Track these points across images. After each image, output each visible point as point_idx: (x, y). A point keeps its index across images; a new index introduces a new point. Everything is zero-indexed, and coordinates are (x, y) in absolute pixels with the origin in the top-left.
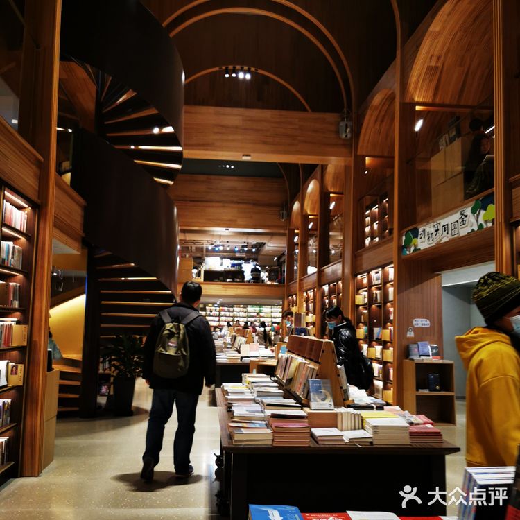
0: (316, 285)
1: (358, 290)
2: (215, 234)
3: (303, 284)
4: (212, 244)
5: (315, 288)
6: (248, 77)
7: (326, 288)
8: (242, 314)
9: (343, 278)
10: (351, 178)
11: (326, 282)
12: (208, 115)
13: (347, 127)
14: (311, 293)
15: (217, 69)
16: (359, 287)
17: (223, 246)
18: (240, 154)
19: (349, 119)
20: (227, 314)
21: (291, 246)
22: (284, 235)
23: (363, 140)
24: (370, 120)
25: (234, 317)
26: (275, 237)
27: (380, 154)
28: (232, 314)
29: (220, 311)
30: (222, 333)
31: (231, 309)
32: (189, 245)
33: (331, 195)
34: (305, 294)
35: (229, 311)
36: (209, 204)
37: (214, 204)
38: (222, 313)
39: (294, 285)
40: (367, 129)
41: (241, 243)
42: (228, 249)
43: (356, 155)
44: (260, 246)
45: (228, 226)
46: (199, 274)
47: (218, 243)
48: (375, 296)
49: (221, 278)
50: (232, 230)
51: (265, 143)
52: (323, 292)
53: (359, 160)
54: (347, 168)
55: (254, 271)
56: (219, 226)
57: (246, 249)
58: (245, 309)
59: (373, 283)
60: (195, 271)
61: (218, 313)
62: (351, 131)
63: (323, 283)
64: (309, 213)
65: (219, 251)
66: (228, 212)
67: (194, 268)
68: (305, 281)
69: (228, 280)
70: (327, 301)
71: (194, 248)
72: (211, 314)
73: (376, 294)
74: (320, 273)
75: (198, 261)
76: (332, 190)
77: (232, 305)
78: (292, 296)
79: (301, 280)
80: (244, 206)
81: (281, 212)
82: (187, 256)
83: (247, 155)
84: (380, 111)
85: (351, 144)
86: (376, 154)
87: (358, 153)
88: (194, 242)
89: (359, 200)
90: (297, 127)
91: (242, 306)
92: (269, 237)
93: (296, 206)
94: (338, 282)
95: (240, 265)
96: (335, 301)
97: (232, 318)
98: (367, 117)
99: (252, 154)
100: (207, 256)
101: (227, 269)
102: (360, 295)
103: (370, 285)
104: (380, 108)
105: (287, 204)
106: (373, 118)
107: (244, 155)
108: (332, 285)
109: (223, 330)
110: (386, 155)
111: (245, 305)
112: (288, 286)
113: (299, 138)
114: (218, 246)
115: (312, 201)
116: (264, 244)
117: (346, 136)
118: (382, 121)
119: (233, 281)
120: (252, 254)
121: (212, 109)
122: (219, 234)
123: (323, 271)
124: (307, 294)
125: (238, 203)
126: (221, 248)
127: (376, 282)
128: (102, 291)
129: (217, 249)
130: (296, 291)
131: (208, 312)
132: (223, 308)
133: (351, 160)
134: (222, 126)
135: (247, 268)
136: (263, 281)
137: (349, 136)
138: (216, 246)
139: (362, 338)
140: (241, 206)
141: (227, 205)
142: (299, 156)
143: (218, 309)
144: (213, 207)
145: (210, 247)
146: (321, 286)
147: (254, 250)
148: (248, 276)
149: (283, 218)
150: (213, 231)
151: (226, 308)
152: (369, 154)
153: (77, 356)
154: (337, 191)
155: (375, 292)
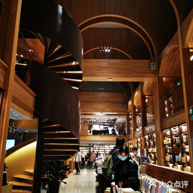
0: (142, 136)
1: (164, 137)
2: (97, 115)
3: (135, 135)
4: (95, 120)
5: (141, 137)
6: (109, 51)
7: (147, 137)
8: (108, 148)
9: (156, 132)
10: (156, 87)
11: (147, 134)
12: (93, 62)
13: (154, 65)
14: (139, 139)
15: (97, 48)
16: (165, 136)
17: (100, 120)
18: (107, 78)
19: (154, 61)
20: (102, 148)
21: (129, 119)
22: (125, 115)
23: (162, 70)
24: (164, 61)
25: (105, 150)
26: (121, 116)
27: (169, 76)
28: (104, 149)
29: (99, 147)
30: (101, 157)
31: (104, 146)
32: (86, 120)
33: (146, 96)
34: (136, 140)
35: (103, 147)
36: (94, 103)
37: (96, 103)
38: (100, 148)
39: (131, 136)
40: (163, 65)
41: (107, 119)
42: (102, 121)
43: (158, 77)
44: (115, 120)
45: (102, 112)
46: (90, 132)
47: (98, 119)
48: (174, 140)
49: (99, 133)
50: (103, 113)
51: (118, 73)
52: (145, 139)
53: (160, 79)
54: (154, 83)
55: (113, 130)
56: (98, 112)
57: (109, 121)
58: (109, 147)
59: (173, 134)
60: (89, 131)
61: (98, 148)
62: (156, 66)
63: (145, 134)
64: (136, 105)
65: (98, 122)
66: (102, 106)
67: (88, 130)
68: (136, 134)
69: (102, 134)
70: (147, 143)
71: (88, 122)
72: (96, 148)
73: (175, 139)
74: (143, 130)
75: (90, 127)
76: (146, 94)
77: (104, 145)
78: (130, 140)
79: (134, 134)
80: (109, 103)
81: (124, 106)
82: (86, 124)
83: (110, 79)
84: (169, 57)
85: (156, 72)
86: (168, 76)
87: (160, 76)
88: (88, 119)
89: (161, 96)
90: (132, 66)
91: (108, 145)
92: (119, 116)
93: (130, 103)
94: (153, 134)
95: (107, 128)
96: (152, 142)
97: (104, 150)
98: (163, 60)
99: (112, 78)
100: (94, 124)
101: (102, 129)
102: (165, 139)
103: (172, 135)
104: (169, 55)
105: (126, 102)
106: (166, 60)
107: (109, 79)
108: (149, 135)
109: (101, 156)
110: (172, 76)
111: (109, 145)
112: (128, 136)
113: (132, 70)
114: (98, 120)
115: (137, 100)
116: (116, 119)
117: (154, 69)
118: (170, 61)
119: (105, 135)
120: (112, 123)
121: (95, 60)
122: (98, 115)
123: (145, 129)
124: (137, 139)
125: (106, 102)
126: (99, 121)
127: (175, 133)
128: (44, 139)
129: (97, 121)
130: (131, 138)
131: (94, 148)
132: (100, 146)
133: (156, 79)
134: (99, 67)
135: (110, 129)
136: (116, 135)
137: (155, 68)
138: (97, 120)
139: (169, 161)
140: (107, 103)
141: (101, 103)
142: (133, 78)
143: (98, 146)
144: (96, 104)
145: (95, 121)
146: (144, 135)
147: (112, 122)
148: (110, 132)
149: (124, 108)
150: (96, 114)
151: (101, 146)
152: (164, 76)
153: (32, 171)
154: (149, 94)
155: (174, 138)
